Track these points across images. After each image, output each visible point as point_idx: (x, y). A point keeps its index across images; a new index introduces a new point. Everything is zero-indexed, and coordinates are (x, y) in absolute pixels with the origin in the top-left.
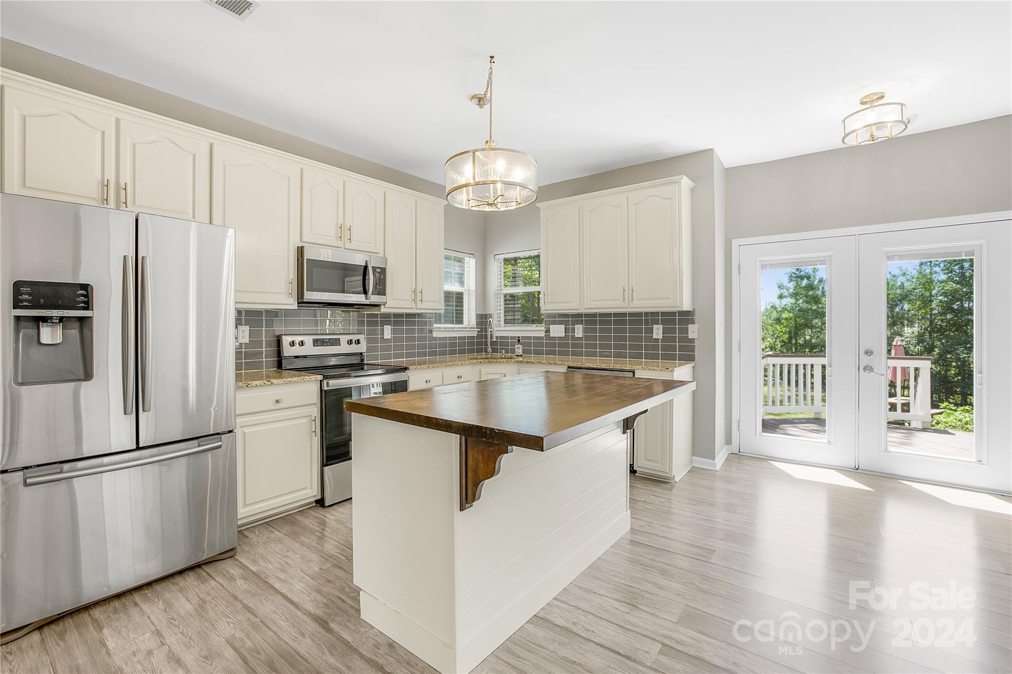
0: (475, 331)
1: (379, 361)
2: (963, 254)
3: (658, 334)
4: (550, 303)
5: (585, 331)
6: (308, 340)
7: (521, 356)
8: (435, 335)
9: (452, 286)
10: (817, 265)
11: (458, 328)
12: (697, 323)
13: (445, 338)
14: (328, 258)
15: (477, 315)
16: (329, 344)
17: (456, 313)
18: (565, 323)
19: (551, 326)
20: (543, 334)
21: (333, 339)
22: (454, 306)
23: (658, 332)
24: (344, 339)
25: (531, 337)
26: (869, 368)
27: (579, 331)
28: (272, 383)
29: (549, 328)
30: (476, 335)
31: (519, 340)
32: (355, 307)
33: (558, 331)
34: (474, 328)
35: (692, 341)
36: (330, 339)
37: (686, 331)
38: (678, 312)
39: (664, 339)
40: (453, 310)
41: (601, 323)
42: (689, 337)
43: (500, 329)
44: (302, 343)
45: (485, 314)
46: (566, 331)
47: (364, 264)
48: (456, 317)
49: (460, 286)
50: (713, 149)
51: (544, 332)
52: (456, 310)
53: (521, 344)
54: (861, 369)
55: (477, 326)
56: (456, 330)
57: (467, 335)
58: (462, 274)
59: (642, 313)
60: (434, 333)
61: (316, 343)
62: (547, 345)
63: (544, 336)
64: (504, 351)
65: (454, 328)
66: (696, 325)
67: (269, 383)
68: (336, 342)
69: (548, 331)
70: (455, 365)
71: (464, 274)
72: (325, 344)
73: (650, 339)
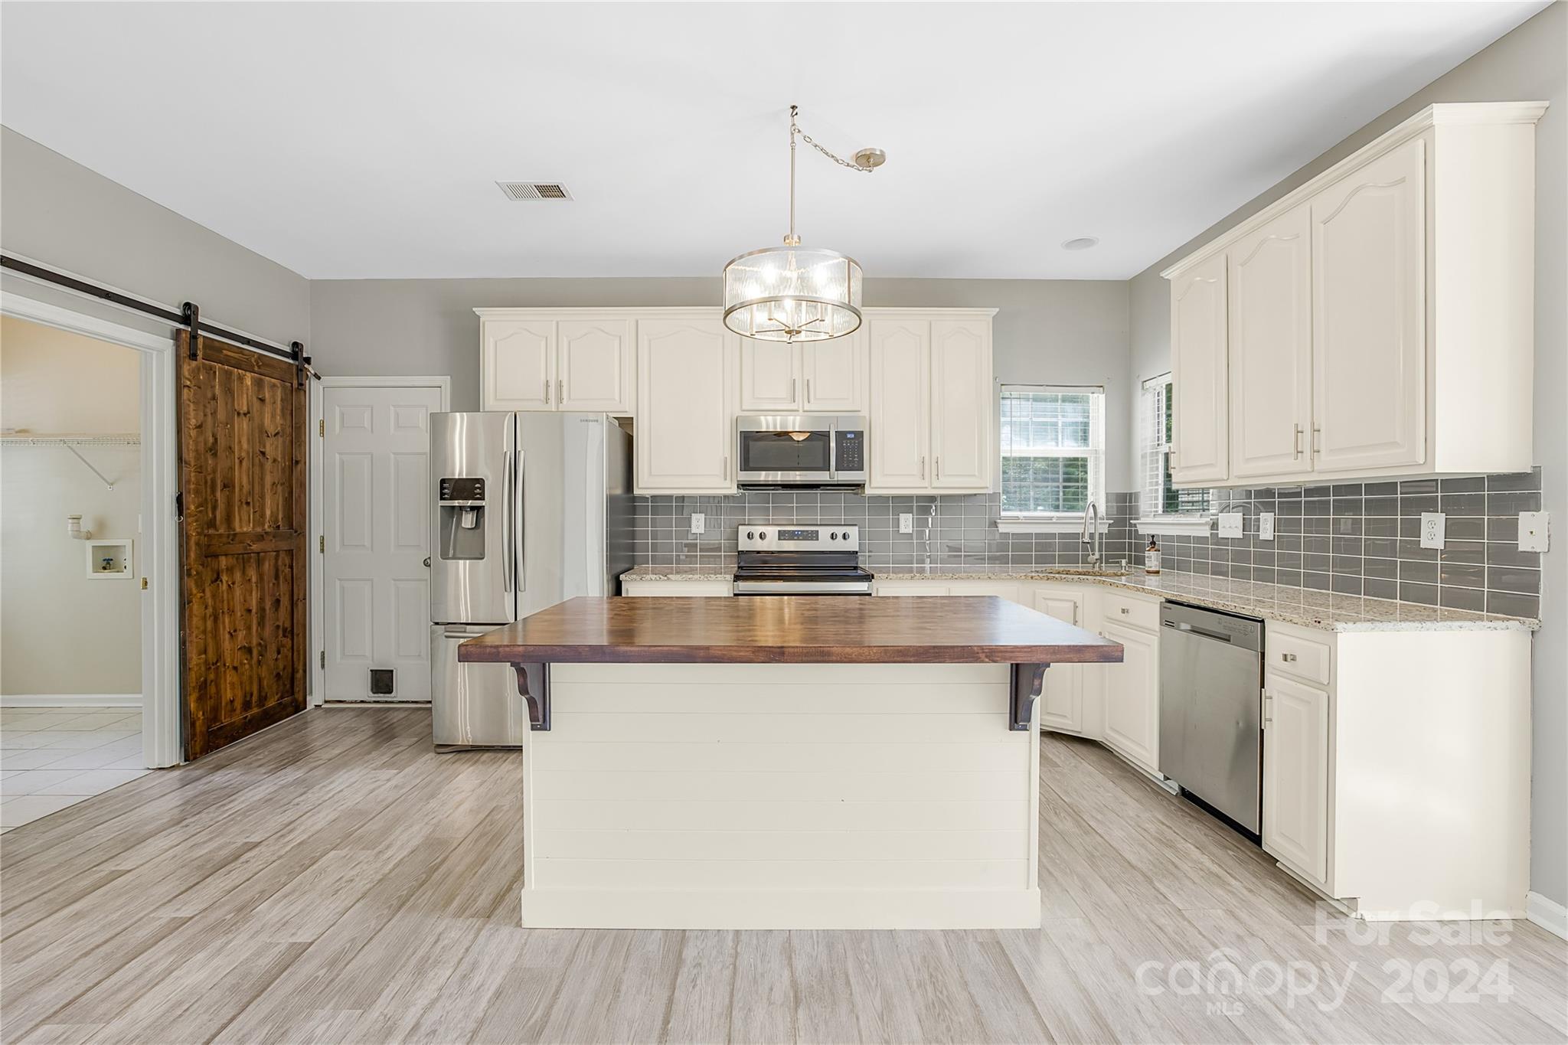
0: (1104, 523)
3: (1432, 536)
5: (1278, 525)
6: (772, 531)
8: (1002, 529)
9: (1057, 445)
11: (1058, 518)
12: (1546, 509)
13: (1029, 535)
14: (768, 427)
15: (1110, 494)
16: (801, 538)
17: (1064, 492)
18: (1239, 509)
19: (1220, 515)
20: (1204, 531)
21: (807, 531)
22: (1061, 480)
23: (1433, 530)
24: (824, 532)
25: (1190, 536)
27: (1267, 525)
28: (668, 579)
29: (1218, 519)
31: (1153, 543)
32: (822, 488)
33: (1232, 525)
34: (1103, 519)
35: (1533, 557)
36: (804, 531)
37: (1512, 529)
38: (1488, 476)
39: (1449, 552)
40: (1058, 487)
41: (1311, 508)
42: (1520, 549)
44: (762, 536)
45: (1126, 493)
46: (1245, 525)
48: (1064, 500)
49: (1083, 444)
51: (1207, 527)
52: (1064, 487)
55: (1107, 514)
56: (1054, 521)
57: (1057, 532)
58: (1086, 424)
59: (1396, 483)
60: (1000, 526)
61: (782, 535)
62: (1219, 554)
63: (1209, 536)
65: (1051, 518)
66: (1543, 515)
67: (666, 578)
68: (814, 536)
69: (1214, 526)
70: (974, 579)
71: (1089, 423)
72: (796, 538)
73: (1416, 550)
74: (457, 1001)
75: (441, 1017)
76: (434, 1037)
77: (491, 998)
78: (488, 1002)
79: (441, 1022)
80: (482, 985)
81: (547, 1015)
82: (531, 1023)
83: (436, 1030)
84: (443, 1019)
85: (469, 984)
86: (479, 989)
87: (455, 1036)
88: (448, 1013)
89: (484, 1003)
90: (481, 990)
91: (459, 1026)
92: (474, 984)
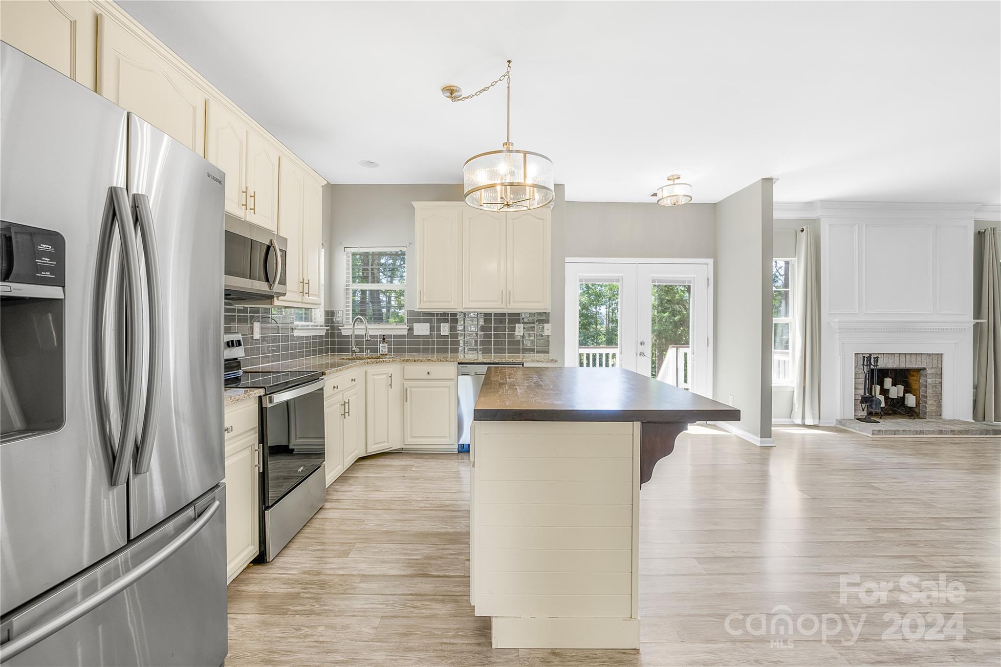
0: (324, 329)
1: (249, 367)
2: (687, 282)
3: (519, 331)
4: (426, 301)
5: (451, 329)
7: (386, 355)
8: (295, 334)
10: (614, 282)
11: (312, 326)
13: (302, 338)
15: (325, 311)
18: (430, 322)
19: (414, 324)
20: (405, 333)
25: (396, 335)
26: (642, 354)
27: (445, 329)
29: (413, 326)
30: (324, 334)
31: (384, 339)
33: (422, 329)
34: (323, 326)
35: (547, 337)
37: (543, 329)
42: (545, 334)
43: (349, 328)
45: (331, 311)
46: (432, 329)
47: (268, 243)
48: (305, 314)
50: (564, 185)
51: (407, 330)
53: (386, 343)
54: (638, 354)
55: (325, 324)
59: (506, 314)
60: (295, 331)
62: (410, 343)
63: (407, 334)
64: (369, 350)
65: (309, 326)
66: (550, 324)
69: (411, 329)
73: (513, 336)
74: (726, 660)
75: (745, 663)
76: (759, 660)
77: (713, 644)
78: (717, 643)
79: (747, 661)
80: (707, 652)
81: (708, 615)
82: (717, 620)
83: (754, 660)
84: (745, 661)
85: (710, 659)
86: (710, 653)
87: (751, 650)
88: (739, 661)
89: (721, 645)
90: (710, 651)
91: (743, 651)
92: (709, 656)
